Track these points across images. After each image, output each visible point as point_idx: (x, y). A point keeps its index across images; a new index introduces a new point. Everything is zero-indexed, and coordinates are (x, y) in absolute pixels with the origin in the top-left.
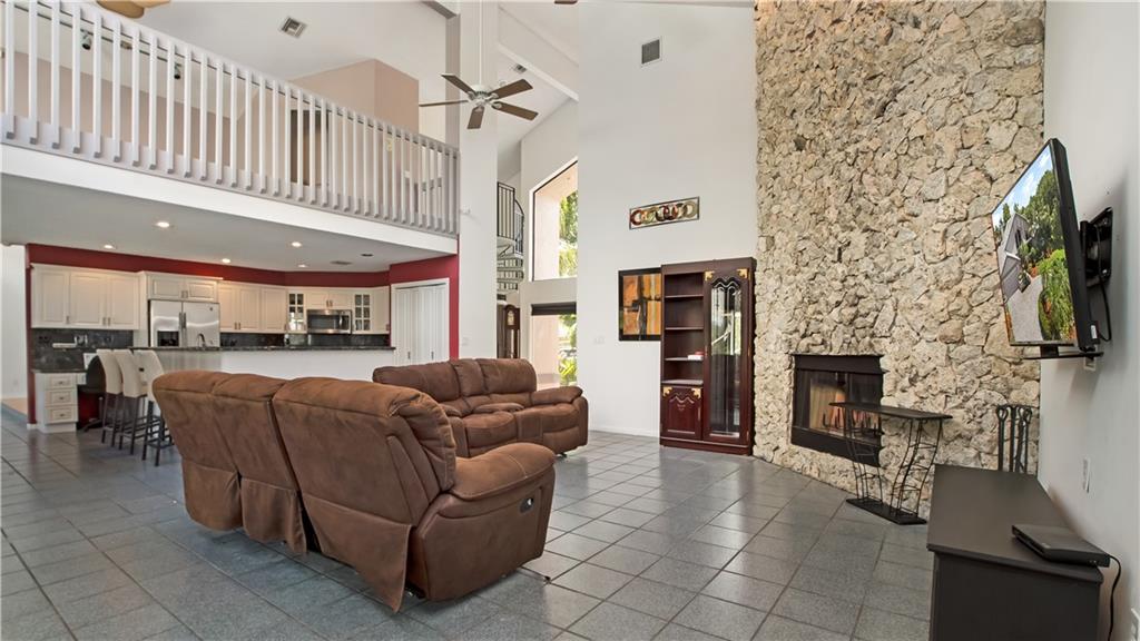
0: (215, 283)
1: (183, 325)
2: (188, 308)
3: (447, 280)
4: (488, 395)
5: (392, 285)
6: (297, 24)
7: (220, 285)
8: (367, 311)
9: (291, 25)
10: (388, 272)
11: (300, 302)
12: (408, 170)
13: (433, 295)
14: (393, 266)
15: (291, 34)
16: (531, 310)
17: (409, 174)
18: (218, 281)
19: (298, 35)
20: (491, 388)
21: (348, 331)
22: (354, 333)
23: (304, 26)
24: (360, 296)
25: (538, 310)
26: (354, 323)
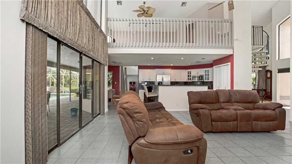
0: (169, 70)
1: (163, 80)
2: (164, 76)
3: (230, 63)
4: (231, 103)
5: (214, 67)
6: (185, 3)
7: (171, 71)
8: (208, 75)
9: (183, 3)
10: (212, 63)
11: (190, 73)
12: (219, 31)
13: (226, 69)
14: (214, 61)
15: (184, 6)
16: (277, 71)
17: (220, 33)
18: (170, 70)
19: (185, 6)
20: (233, 101)
21: (203, 81)
22: (204, 81)
23: (186, 3)
24: (206, 71)
25: (281, 71)
26: (204, 78)
